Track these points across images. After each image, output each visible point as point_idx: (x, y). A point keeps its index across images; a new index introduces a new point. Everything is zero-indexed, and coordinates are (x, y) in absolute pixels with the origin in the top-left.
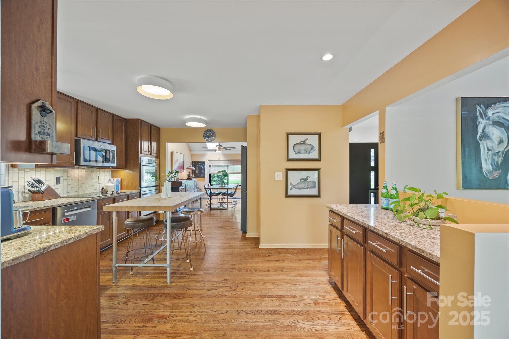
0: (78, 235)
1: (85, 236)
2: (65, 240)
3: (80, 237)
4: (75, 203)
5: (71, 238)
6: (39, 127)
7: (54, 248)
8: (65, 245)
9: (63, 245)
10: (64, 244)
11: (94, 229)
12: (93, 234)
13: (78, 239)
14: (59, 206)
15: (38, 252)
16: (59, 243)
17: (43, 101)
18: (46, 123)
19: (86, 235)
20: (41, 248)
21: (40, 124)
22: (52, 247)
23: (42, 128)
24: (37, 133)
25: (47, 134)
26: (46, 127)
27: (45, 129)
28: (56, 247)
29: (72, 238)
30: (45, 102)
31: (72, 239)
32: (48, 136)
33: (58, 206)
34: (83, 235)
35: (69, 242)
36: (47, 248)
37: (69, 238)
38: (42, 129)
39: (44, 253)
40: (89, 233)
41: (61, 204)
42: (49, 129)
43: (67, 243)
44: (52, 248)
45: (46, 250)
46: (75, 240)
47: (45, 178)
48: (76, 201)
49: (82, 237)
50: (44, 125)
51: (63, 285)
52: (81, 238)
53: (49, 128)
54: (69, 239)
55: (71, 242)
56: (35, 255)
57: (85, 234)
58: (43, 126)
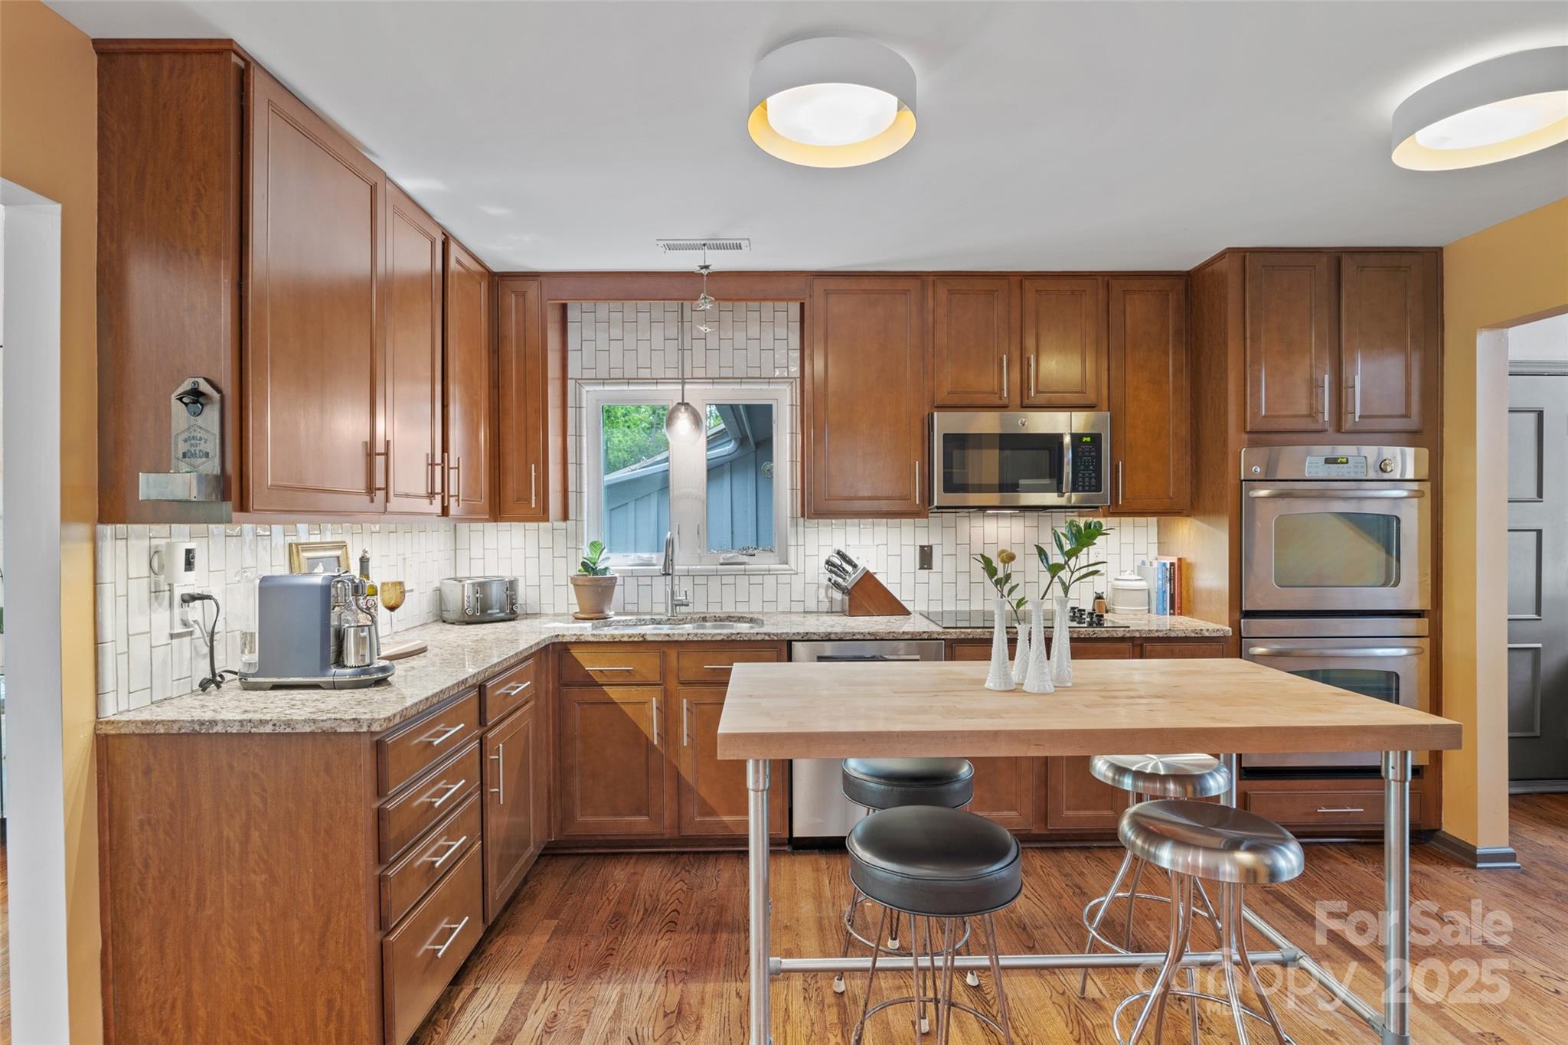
0: (289, 720)
1: (308, 730)
2: (250, 721)
3: (292, 726)
4: (855, 637)
5: (266, 720)
6: (185, 441)
7: (224, 731)
8: (250, 732)
9: (245, 730)
10: (249, 728)
11: (341, 719)
12: (336, 731)
13: (288, 730)
14: (799, 638)
15: (188, 724)
16: (235, 721)
17: (194, 380)
18: (200, 428)
19: (313, 728)
20: (196, 719)
21: (186, 435)
22: (219, 724)
23: (193, 442)
24: (181, 456)
25: (201, 454)
26: (201, 439)
27: (198, 442)
28: (229, 730)
29: (271, 720)
30: (196, 379)
31: (271, 723)
32: (204, 459)
33: (797, 638)
34: (303, 723)
35: (262, 730)
36: (208, 723)
37: (262, 718)
38: (192, 445)
39: (202, 734)
40: (322, 724)
41: (807, 633)
42: (205, 442)
43: (256, 730)
44: (219, 729)
45: (205, 727)
46: (278, 730)
47: (885, 546)
48: (859, 633)
49: (300, 729)
50: (194, 434)
51: (257, 834)
52: (297, 731)
53: (206, 440)
54: (263, 722)
55: (267, 731)
56: (183, 731)
57: (311, 724)
58: (194, 438)
